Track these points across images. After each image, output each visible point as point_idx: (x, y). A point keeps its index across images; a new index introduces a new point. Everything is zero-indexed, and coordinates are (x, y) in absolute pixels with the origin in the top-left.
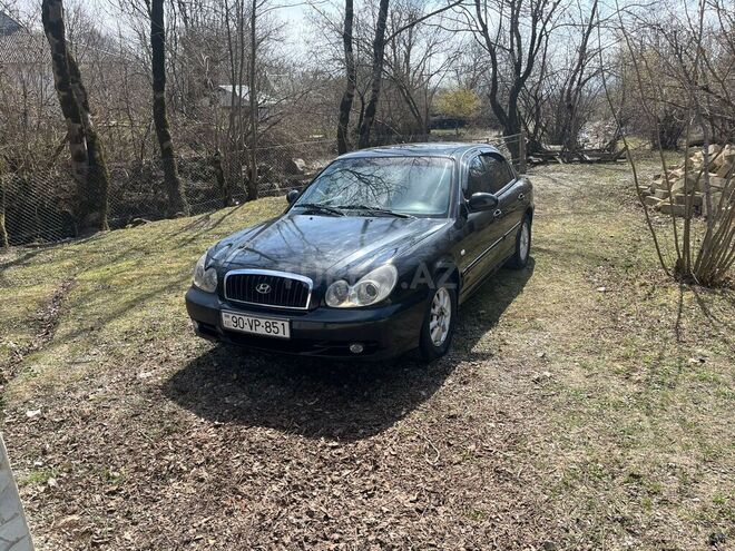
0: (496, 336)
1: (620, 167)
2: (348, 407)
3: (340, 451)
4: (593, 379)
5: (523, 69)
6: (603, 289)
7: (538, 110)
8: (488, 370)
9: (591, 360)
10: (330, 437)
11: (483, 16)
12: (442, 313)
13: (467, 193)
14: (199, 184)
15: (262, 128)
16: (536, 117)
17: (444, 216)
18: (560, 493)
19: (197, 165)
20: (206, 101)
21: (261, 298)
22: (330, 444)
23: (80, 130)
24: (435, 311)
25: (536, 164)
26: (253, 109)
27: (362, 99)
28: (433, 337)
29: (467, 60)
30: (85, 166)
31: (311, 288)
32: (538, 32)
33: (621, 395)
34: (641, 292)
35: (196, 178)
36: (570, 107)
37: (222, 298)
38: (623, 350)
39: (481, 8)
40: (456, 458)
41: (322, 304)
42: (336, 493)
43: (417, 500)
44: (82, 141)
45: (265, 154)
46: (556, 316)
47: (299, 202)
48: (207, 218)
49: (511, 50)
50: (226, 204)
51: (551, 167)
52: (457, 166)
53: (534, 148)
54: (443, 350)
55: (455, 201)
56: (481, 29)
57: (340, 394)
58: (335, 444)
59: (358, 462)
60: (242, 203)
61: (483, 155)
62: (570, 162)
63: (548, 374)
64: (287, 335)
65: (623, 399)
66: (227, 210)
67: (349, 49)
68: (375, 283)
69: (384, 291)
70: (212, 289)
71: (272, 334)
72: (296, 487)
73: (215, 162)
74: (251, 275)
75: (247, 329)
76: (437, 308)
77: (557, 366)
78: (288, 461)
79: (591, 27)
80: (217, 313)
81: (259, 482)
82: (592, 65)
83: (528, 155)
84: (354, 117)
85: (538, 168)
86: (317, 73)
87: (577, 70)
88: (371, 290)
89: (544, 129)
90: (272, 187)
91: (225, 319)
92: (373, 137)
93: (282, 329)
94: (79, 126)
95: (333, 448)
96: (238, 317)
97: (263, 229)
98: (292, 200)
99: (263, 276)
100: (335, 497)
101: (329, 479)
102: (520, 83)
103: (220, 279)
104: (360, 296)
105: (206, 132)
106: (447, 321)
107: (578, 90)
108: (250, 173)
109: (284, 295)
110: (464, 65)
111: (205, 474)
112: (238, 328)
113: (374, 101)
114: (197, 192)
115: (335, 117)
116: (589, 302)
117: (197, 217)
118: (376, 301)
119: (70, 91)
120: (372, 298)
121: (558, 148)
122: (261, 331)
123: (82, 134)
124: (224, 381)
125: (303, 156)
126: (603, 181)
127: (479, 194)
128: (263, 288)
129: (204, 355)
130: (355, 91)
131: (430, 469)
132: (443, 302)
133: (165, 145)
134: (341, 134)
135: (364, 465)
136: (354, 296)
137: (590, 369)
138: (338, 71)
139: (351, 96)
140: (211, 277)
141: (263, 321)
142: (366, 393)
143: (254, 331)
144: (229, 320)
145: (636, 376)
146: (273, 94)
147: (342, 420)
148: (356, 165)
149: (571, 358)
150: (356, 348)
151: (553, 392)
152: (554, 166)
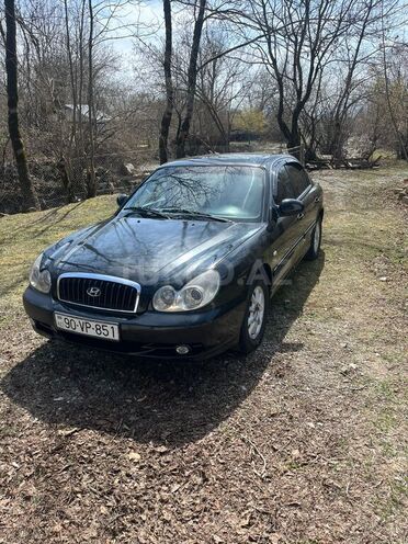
0: (302, 325)
1: (376, 172)
2: (175, 404)
3: (169, 458)
4: (395, 371)
5: (303, 95)
6: (384, 279)
7: (314, 127)
8: (299, 360)
9: (390, 350)
10: (159, 440)
11: (273, 52)
12: (257, 309)
13: (277, 199)
14: (50, 184)
15: (100, 139)
16: (312, 132)
17: (258, 221)
18: (392, 513)
19: (49, 168)
20: (55, 117)
21: (92, 301)
22: (159, 449)
24: (252, 308)
25: (312, 169)
26: (93, 123)
27: (179, 117)
28: (250, 330)
29: (257, 87)
31: (139, 291)
32: (315, 65)
35: (47, 179)
36: (338, 125)
37: (56, 299)
39: (273, 45)
40: (282, 466)
41: (150, 309)
42: (167, 516)
43: (249, 525)
45: (102, 160)
46: (351, 305)
47: (128, 205)
48: (55, 212)
49: (294, 80)
50: (70, 201)
51: (324, 172)
52: (268, 175)
53: (310, 157)
54: (257, 342)
55: (266, 205)
56: (271, 62)
57: (167, 390)
58: (163, 449)
59: (187, 473)
60: (83, 200)
61: (287, 164)
62: (338, 168)
63: (354, 366)
64: (117, 337)
66: (71, 206)
67: (168, 75)
68: (199, 288)
69: (209, 296)
70: (46, 290)
71: (102, 336)
72: (124, 509)
73: (61, 167)
74: (82, 279)
75: (78, 330)
76: (254, 306)
77: (360, 357)
78: (117, 472)
79: (355, 62)
80: (51, 314)
81: (87, 502)
82: (355, 92)
83: (306, 162)
84: (173, 131)
85: (314, 172)
86: (143, 96)
87: (344, 96)
88: (197, 295)
89: (318, 143)
90: (108, 186)
91: (58, 320)
92: (187, 148)
93: (111, 332)
95: (162, 454)
96: (70, 319)
97: (96, 231)
98: (121, 202)
99: (94, 280)
100: (165, 522)
101: (158, 497)
102: (301, 105)
103: (54, 281)
104: (186, 301)
105: (56, 142)
106: (261, 315)
107: (344, 112)
108: (89, 175)
109: (114, 298)
110: (254, 92)
111: (32, 491)
112: (70, 329)
113: (188, 118)
114: (49, 190)
115: (157, 130)
116: (376, 292)
117: (46, 212)
118: (201, 305)
120: (196, 302)
121: (330, 157)
122: (92, 332)
124: (59, 374)
125: (133, 162)
126: (366, 183)
127: (287, 200)
128: (93, 292)
129: (43, 346)
130: (174, 110)
131: (259, 482)
132: (258, 298)
133: (19, 152)
134: (163, 145)
135: (193, 477)
136: (180, 301)
137: (390, 361)
138: (160, 95)
139: (170, 114)
140: (46, 278)
141: (93, 324)
142: (190, 389)
143: (85, 332)
144: (62, 321)
146: (108, 113)
147: (169, 419)
148: (177, 172)
149: (371, 348)
150: (182, 350)
151: (362, 386)
152: (327, 171)
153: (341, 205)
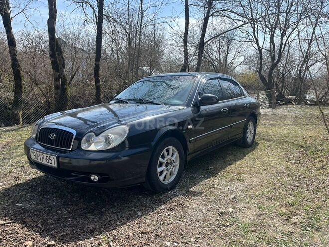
0: (211, 182)
1: (326, 107)
2: (86, 217)
4: (261, 217)
6: (293, 161)
7: (284, 79)
9: (266, 204)
11: (256, 35)
12: (171, 163)
13: (201, 95)
16: (283, 82)
17: (183, 105)
21: (52, 142)
23: (59, 76)
25: (281, 105)
28: (162, 177)
30: (59, 91)
31: (74, 135)
33: (277, 232)
34: (318, 165)
38: (291, 199)
44: (59, 81)
46: (256, 174)
49: (270, 51)
51: (288, 106)
53: (281, 97)
54: (169, 187)
56: (255, 41)
62: (299, 104)
63: (232, 210)
64: (56, 166)
65: (277, 236)
68: (111, 136)
69: (117, 142)
71: (49, 164)
75: (39, 160)
76: (166, 159)
77: (240, 205)
79: (311, 42)
83: (277, 100)
89: (286, 88)
91: (31, 154)
93: (53, 161)
94: (59, 74)
106: (176, 168)
109: (61, 140)
112: (36, 159)
118: (110, 147)
119: (55, 58)
121: (293, 97)
122: (45, 162)
123: (59, 77)
128: (53, 136)
132: (172, 156)
133: (97, 85)
137: (262, 210)
141: (45, 156)
143: (42, 162)
144: (33, 154)
145: (294, 219)
149: (253, 201)
150: (95, 178)
151: (228, 224)
152: (291, 106)
153: (289, 122)
